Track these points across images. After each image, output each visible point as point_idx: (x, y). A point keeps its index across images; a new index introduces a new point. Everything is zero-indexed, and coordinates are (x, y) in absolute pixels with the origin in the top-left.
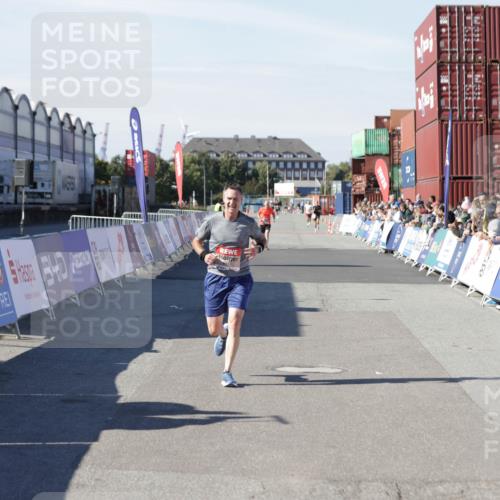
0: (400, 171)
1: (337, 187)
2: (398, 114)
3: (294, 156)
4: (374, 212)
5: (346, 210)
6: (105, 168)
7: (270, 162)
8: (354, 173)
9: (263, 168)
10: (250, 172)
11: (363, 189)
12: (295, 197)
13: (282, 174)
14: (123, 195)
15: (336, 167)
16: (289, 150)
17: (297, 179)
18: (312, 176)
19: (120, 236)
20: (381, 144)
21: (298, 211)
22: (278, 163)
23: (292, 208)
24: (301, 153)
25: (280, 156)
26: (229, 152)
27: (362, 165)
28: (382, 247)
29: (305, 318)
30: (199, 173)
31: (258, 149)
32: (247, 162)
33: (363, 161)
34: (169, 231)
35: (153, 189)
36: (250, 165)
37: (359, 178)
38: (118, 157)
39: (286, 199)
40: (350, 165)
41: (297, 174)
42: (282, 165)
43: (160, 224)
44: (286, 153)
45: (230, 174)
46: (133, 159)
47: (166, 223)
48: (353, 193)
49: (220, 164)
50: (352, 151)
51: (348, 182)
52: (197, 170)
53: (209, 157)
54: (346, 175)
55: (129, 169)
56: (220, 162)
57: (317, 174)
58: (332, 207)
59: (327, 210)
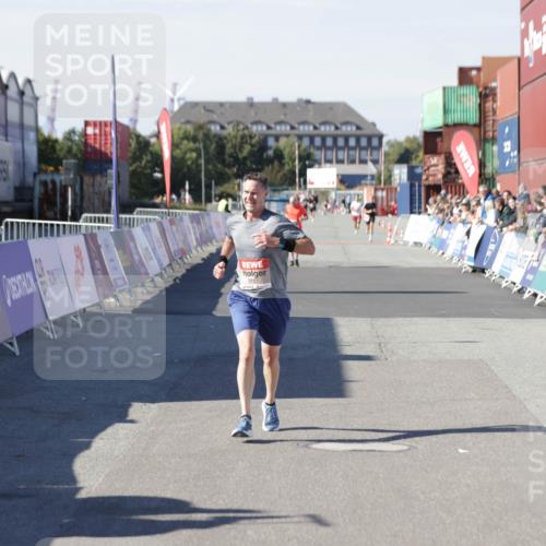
0: (495, 148)
1: (400, 173)
2: (493, 64)
3: (337, 128)
4: (456, 211)
5: (415, 208)
6: (53, 148)
7: (300, 137)
8: (426, 153)
9: (291, 147)
10: (271, 153)
11: (440, 176)
12: (338, 189)
13: (319, 155)
14: (82, 188)
15: (399, 144)
16: (329, 118)
17: (340, 162)
18: (363, 157)
19: (77, 249)
20: (468, 109)
21: (342, 210)
22: (312, 138)
23: (335, 206)
24: (347, 123)
25: (315, 128)
26: (238, 124)
27: (438, 140)
28: (468, 264)
29: (353, 370)
30: (194, 155)
31: (282, 117)
32: (265, 138)
33: (440, 134)
34: (151, 241)
35: (126, 178)
36: (271, 142)
37: (434, 160)
38: (73, 132)
39: (325, 193)
40: (421, 140)
41: (342, 155)
42: (318, 141)
43: (137, 231)
44: (325, 123)
45: (240, 156)
46: (95, 135)
47: (147, 230)
48: (424, 183)
49: (225, 141)
50: (422, 121)
51: (417, 167)
52: (192, 150)
53: (209, 130)
54: (413, 156)
55: (89, 149)
56: (226, 138)
57: (371, 155)
58: (393, 203)
59: (386, 208)
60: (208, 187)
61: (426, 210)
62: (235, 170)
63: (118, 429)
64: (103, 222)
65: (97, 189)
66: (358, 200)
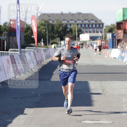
1: (109, 36)
3: (89, 21)
5: (114, 46)
7: (78, 25)
8: (118, 29)
9: (75, 28)
10: (68, 29)
11: (122, 37)
12: (90, 41)
13: (84, 30)
14: (9, 41)
15: (109, 26)
16: (87, 18)
17: (90, 32)
18: (97, 31)
19: (8, 60)
21: (91, 47)
22: (81, 25)
23: (88, 46)
24: (92, 20)
25: (82, 21)
26: (58, 20)
27: (121, 25)
29: (94, 97)
30: (44, 30)
31: (72, 18)
32: (67, 25)
33: (122, 23)
34: (31, 58)
35: (23, 38)
36: (69, 26)
37: (120, 31)
38: (6, 23)
39: (85, 42)
40: (116, 25)
41: (91, 30)
42: (83, 26)
43: (27, 54)
44: (86, 20)
45: (59, 31)
46: (13, 24)
47: (30, 54)
48: (117, 39)
49: (54, 26)
50: (116, 19)
51: (114, 34)
52: (44, 29)
53: (49, 22)
54: (113, 30)
55: (11, 29)
56: (54, 25)
57: (100, 30)
58: (107, 45)
59: (105, 47)
60: (49, 40)
61: (117, 47)
62: (57, 35)
63: (21, 117)
64: (16, 51)
65: (14, 41)
66: (96, 44)
